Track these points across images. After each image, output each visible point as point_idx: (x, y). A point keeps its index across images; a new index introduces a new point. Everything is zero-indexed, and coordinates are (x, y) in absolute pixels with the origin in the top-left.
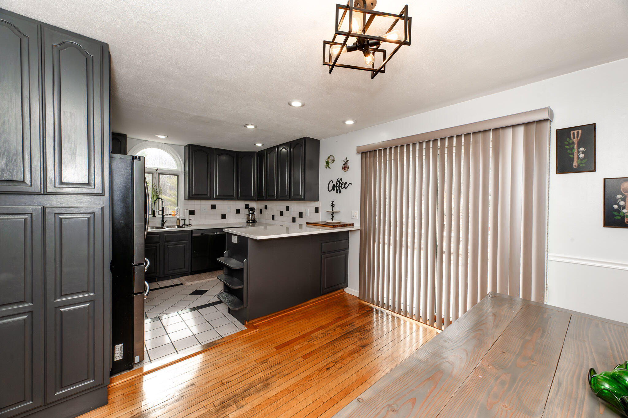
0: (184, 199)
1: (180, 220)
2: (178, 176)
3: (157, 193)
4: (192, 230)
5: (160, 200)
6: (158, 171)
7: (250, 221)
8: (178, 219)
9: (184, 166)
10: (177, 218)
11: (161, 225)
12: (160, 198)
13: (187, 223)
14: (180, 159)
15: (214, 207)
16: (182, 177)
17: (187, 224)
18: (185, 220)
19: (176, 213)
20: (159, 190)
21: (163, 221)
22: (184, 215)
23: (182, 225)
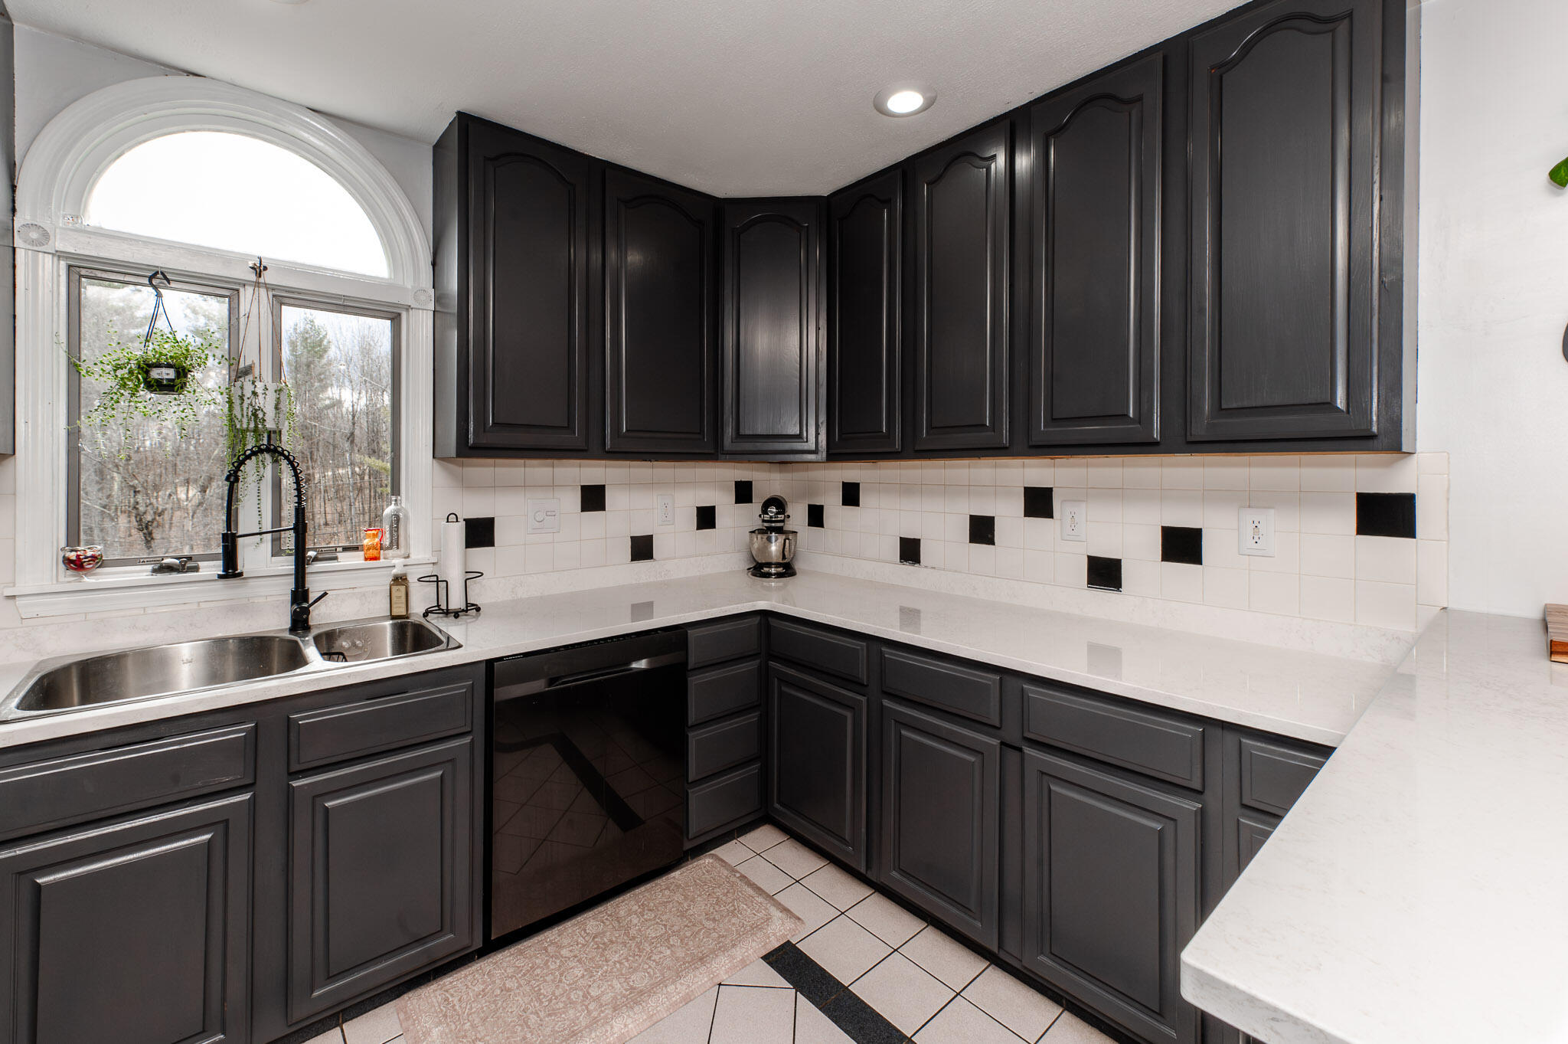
0: (434, 457)
1: (412, 579)
2: (395, 319)
3: (255, 415)
4: (490, 663)
5: (284, 463)
6: (268, 277)
7: (769, 565)
8: (400, 580)
9: (434, 264)
10: (395, 571)
11: (288, 625)
12: (282, 454)
13: (456, 602)
14: (407, 214)
15: (593, 498)
16: (420, 328)
17: (451, 607)
18: (442, 585)
19: (386, 542)
20: (271, 397)
21: (300, 595)
22: (437, 551)
23: (426, 615)
